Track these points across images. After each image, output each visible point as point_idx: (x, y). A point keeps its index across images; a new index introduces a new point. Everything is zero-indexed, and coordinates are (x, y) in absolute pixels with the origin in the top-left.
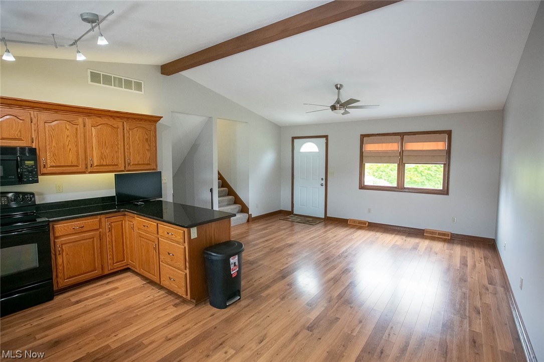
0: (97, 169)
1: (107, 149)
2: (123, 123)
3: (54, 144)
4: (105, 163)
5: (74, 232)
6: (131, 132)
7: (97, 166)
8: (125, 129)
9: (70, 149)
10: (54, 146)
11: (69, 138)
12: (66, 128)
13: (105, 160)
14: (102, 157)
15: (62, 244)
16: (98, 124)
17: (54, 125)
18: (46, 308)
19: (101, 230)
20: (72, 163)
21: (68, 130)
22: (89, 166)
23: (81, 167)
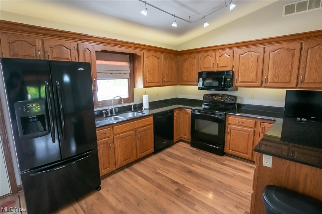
0: (269, 85)
1: (280, 69)
2: (302, 44)
3: (243, 68)
4: (277, 81)
5: (238, 124)
6: (310, 51)
7: (270, 82)
8: (303, 49)
9: (252, 71)
10: (243, 69)
11: (252, 63)
12: (251, 56)
13: (277, 78)
14: (275, 76)
15: (231, 129)
16: (275, 49)
17: (245, 56)
18: (214, 157)
19: (256, 129)
20: (252, 80)
21: (252, 57)
22: (264, 82)
23: (258, 83)
